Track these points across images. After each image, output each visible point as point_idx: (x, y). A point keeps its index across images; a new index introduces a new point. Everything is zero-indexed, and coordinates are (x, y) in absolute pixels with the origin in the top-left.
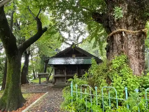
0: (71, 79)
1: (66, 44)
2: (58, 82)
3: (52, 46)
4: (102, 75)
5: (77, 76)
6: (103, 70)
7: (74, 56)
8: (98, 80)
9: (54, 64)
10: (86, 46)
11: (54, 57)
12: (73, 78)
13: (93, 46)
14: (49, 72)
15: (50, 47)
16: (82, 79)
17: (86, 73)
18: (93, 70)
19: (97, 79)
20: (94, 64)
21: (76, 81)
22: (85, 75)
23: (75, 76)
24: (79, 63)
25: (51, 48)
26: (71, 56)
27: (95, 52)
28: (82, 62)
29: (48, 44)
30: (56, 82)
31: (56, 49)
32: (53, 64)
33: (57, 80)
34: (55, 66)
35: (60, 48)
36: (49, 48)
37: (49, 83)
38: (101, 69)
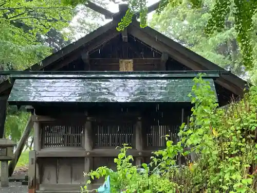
0: (102, 170)
1: (92, 11)
2: (53, 181)
3: (27, 21)
4: (236, 155)
5: (130, 157)
6: (242, 130)
7: (127, 65)
8: (221, 174)
9: (36, 100)
10: (186, 22)
11: (36, 69)
12: (113, 166)
13: (211, 23)
14: (16, 134)
15: (19, 25)
16: (151, 169)
17: (169, 143)
18: (200, 131)
19: (217, 171)
20: (206, 104)
21: (124, 176)
22: (163, 152)
23: (123, 155)
24: (150, 98)
25: (27, 28)
26: (113, 68)
27: (221, 49)
28: (160, 94)
29: (12, 10)
30: (46, 181)
31: (49, 34)
32: (31, 99)
33: (50, 172)
34: (41, 109)
35: (67, 30)
36: (17, 30)
37: (12, 185)
38: (232, 128)
